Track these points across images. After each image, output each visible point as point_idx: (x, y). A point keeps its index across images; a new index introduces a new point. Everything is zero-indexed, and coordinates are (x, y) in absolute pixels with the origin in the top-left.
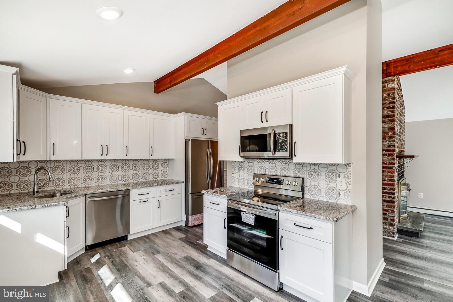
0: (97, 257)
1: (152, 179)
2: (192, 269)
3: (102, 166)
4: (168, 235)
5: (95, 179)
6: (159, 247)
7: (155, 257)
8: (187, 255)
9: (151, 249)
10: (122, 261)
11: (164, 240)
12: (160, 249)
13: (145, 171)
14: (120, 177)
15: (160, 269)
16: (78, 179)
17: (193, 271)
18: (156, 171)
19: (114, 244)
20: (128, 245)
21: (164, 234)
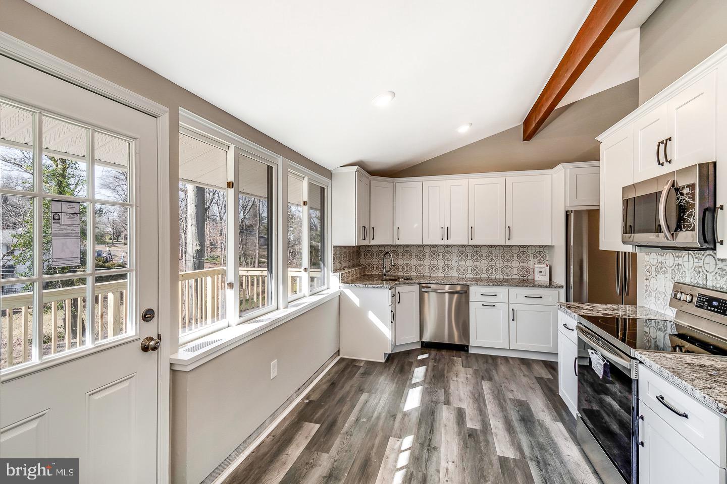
0: (426, 356)
1: (517, 277)
2: (514, 416)
3: (448, 252)
4: (525, 366)
5: (441, 268)
6: (497, 374)
7: (481, 383)
8: (525, 399)
9: (485, 373)
10: (443, 370)
11: (512, 370)
12: (496, 377)
13: (506, 264)
14: (469, 269)
15: (474, 396)
16: (424, 266)
17: (514, 419)
18: (525, 264)
19: (451, 351)
20: (464, 358)
21: (519, 363)
